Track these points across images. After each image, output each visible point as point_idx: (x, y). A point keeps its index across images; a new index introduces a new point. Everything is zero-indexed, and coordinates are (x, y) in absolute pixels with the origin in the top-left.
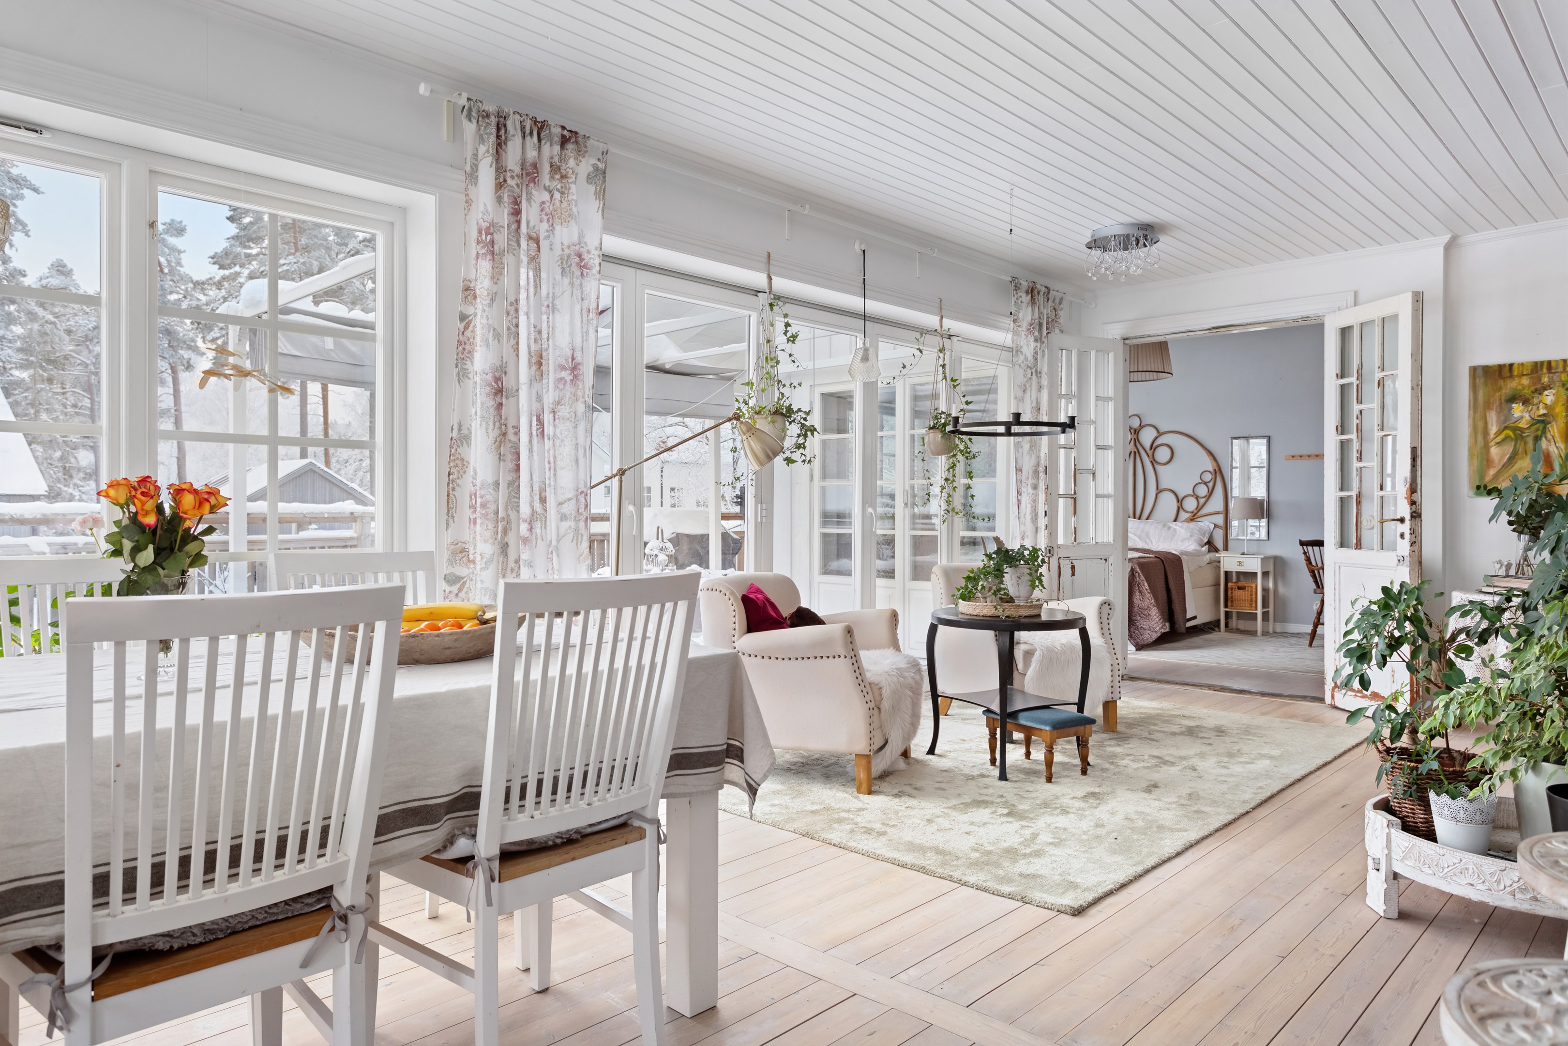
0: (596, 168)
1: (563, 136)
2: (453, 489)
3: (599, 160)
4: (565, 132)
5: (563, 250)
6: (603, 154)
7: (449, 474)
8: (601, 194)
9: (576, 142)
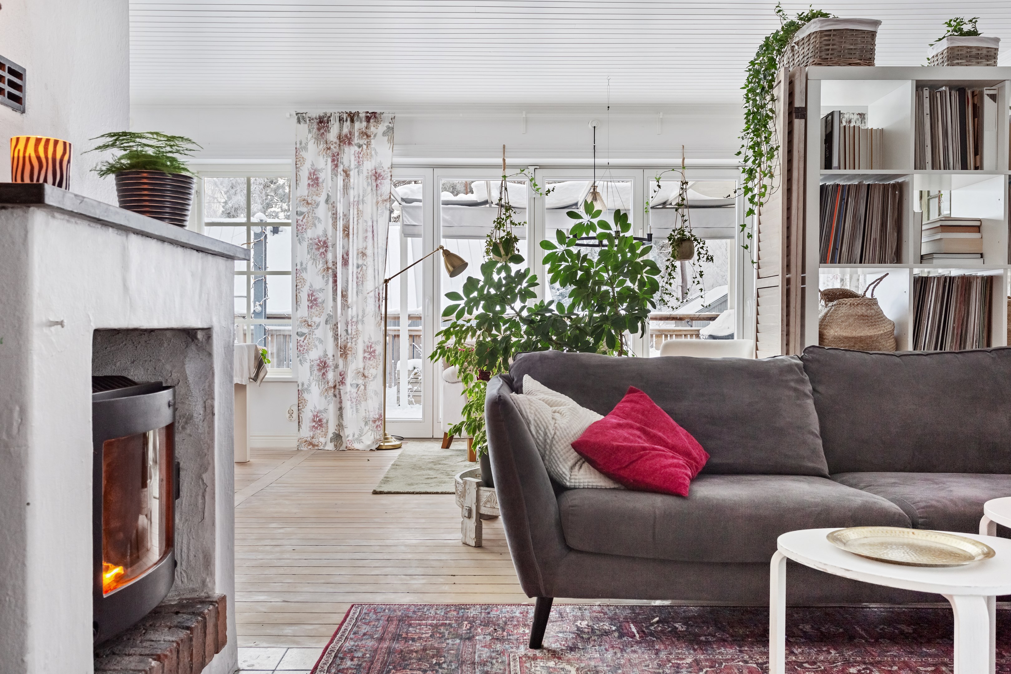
0: (388, 128)
1: (367, 117)
2: (299, 293)
3: (390, 123)
4: (368, 115)
5: (368, 173)
6: (392, 119)
7: (296, 286)
8: (391, 140)
9: (375, 117)
